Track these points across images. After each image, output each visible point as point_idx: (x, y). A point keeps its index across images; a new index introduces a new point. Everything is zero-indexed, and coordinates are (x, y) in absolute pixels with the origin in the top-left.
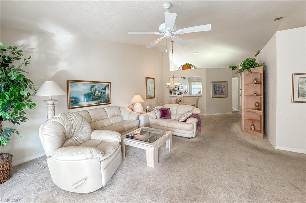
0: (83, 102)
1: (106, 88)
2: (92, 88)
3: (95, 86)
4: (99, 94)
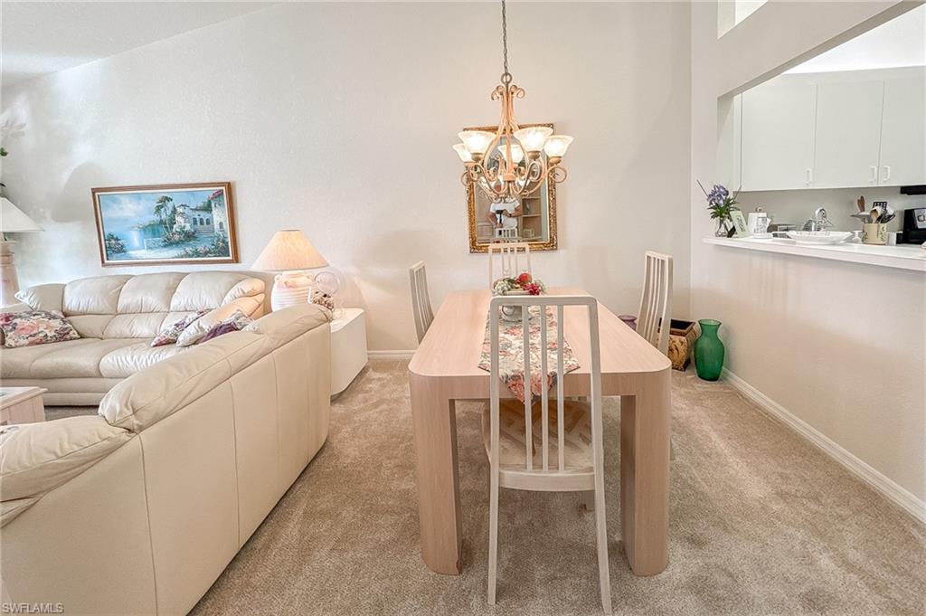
0: (138, 249)
1: (213, 205)
2: (162, 207)
3: (169, 199)
4: (188, 227)
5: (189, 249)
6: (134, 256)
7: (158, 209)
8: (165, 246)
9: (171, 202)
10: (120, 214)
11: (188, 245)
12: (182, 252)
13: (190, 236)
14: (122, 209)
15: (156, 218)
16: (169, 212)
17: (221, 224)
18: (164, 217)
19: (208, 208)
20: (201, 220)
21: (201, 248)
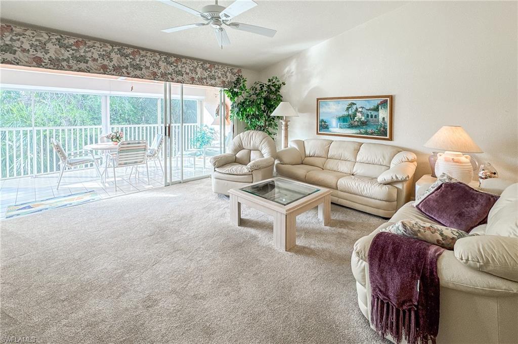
0: (334, 128)
1: (380, 108)
2: (350, 108)
3: (354, 104)
4: (363, 119)
5: (362, 131)
6: (332, 131)
7: (348, 109)
9: (355, 106)
12: (358, 131)
13: (363, 124)
15: (346, 113)
16: (353, 111)
17: (384, 119)
18: (350, 112)
19: (376, 109)
20: (372, 115)
21: (369, 130)
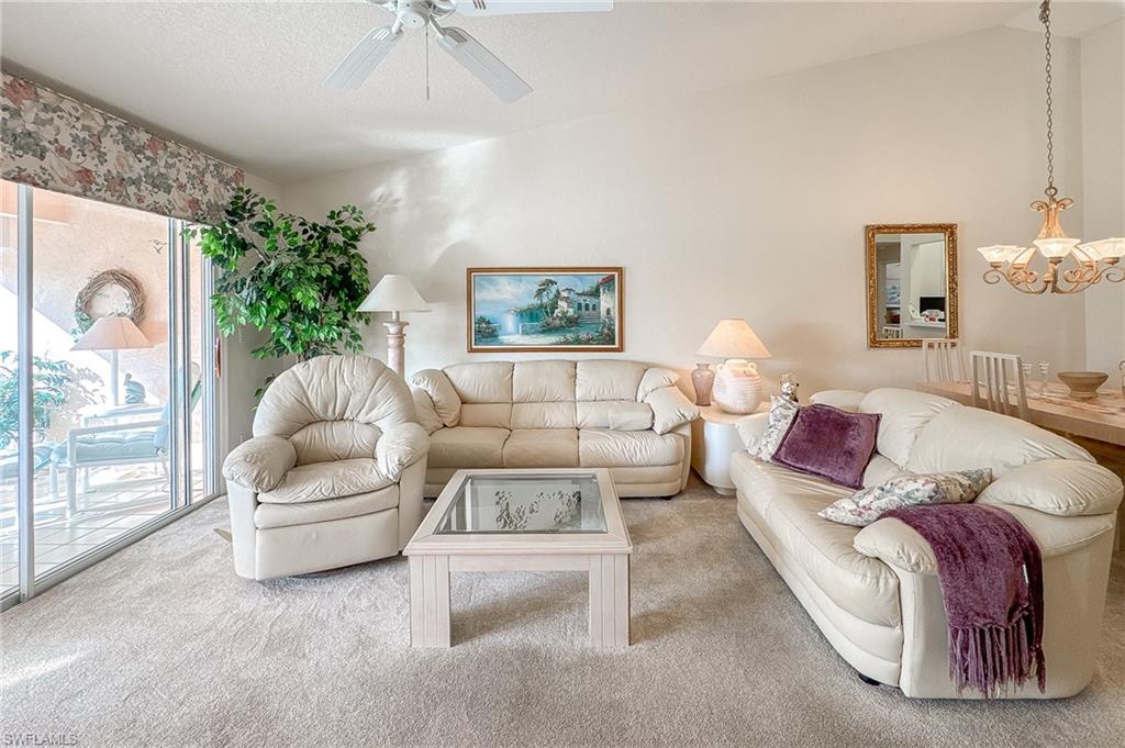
1: (601, 290)
2: (544, 290)
3: (552, 282)
4: (571, 312)
5: (570, 336)
6: (505, 342)
7: (540, 292)
8: (543, 332)
9: (555, 286)
10: (496, 296)
11: (569, 332)
12: (562, 339)
13: (572, 322)
14: (498, 291)
15: (536, 302)
16: (551, 296)
17: (608, 311)
18: (545, 300)
19: (595, 293)
20: (587, 306)
21: (583, 335)
